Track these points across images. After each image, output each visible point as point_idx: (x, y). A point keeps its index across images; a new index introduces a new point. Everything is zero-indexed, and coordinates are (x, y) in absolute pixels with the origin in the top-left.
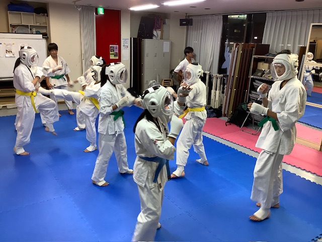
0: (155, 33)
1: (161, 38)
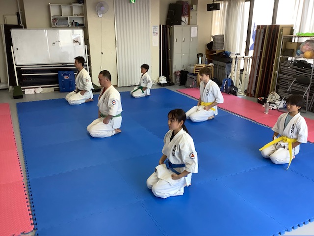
0: (183, 19)
1: (189, 24)
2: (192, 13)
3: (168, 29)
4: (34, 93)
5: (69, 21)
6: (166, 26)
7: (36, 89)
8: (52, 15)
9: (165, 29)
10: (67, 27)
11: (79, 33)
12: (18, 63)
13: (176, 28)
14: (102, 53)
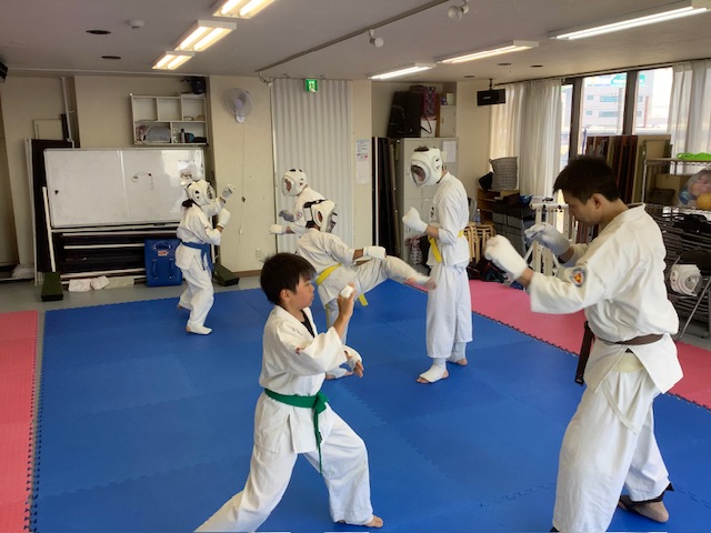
0: (424, 124)
1: (437, 135)
2: (444, 111)
3: (392, 146)
4: (88, 288)
5: (174, 131)
6: (386, 140)
7: (95, 279)
8: (136, 118)
9: (385, 145)
10: (169, 145)
11: (198, 156)
12: (57, 223)
13: (409, 144)
14: (244, 200)
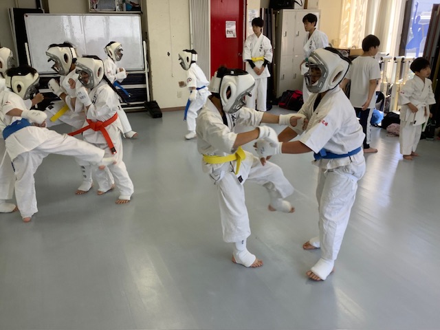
1: (306, 8)
3: (274, 15)
5: (117, 3)
6: (270, 10)
9: (269, 15)
10: (114, 12)
11: (136, 20)
13: (286, 13)
14: (169, 54)
